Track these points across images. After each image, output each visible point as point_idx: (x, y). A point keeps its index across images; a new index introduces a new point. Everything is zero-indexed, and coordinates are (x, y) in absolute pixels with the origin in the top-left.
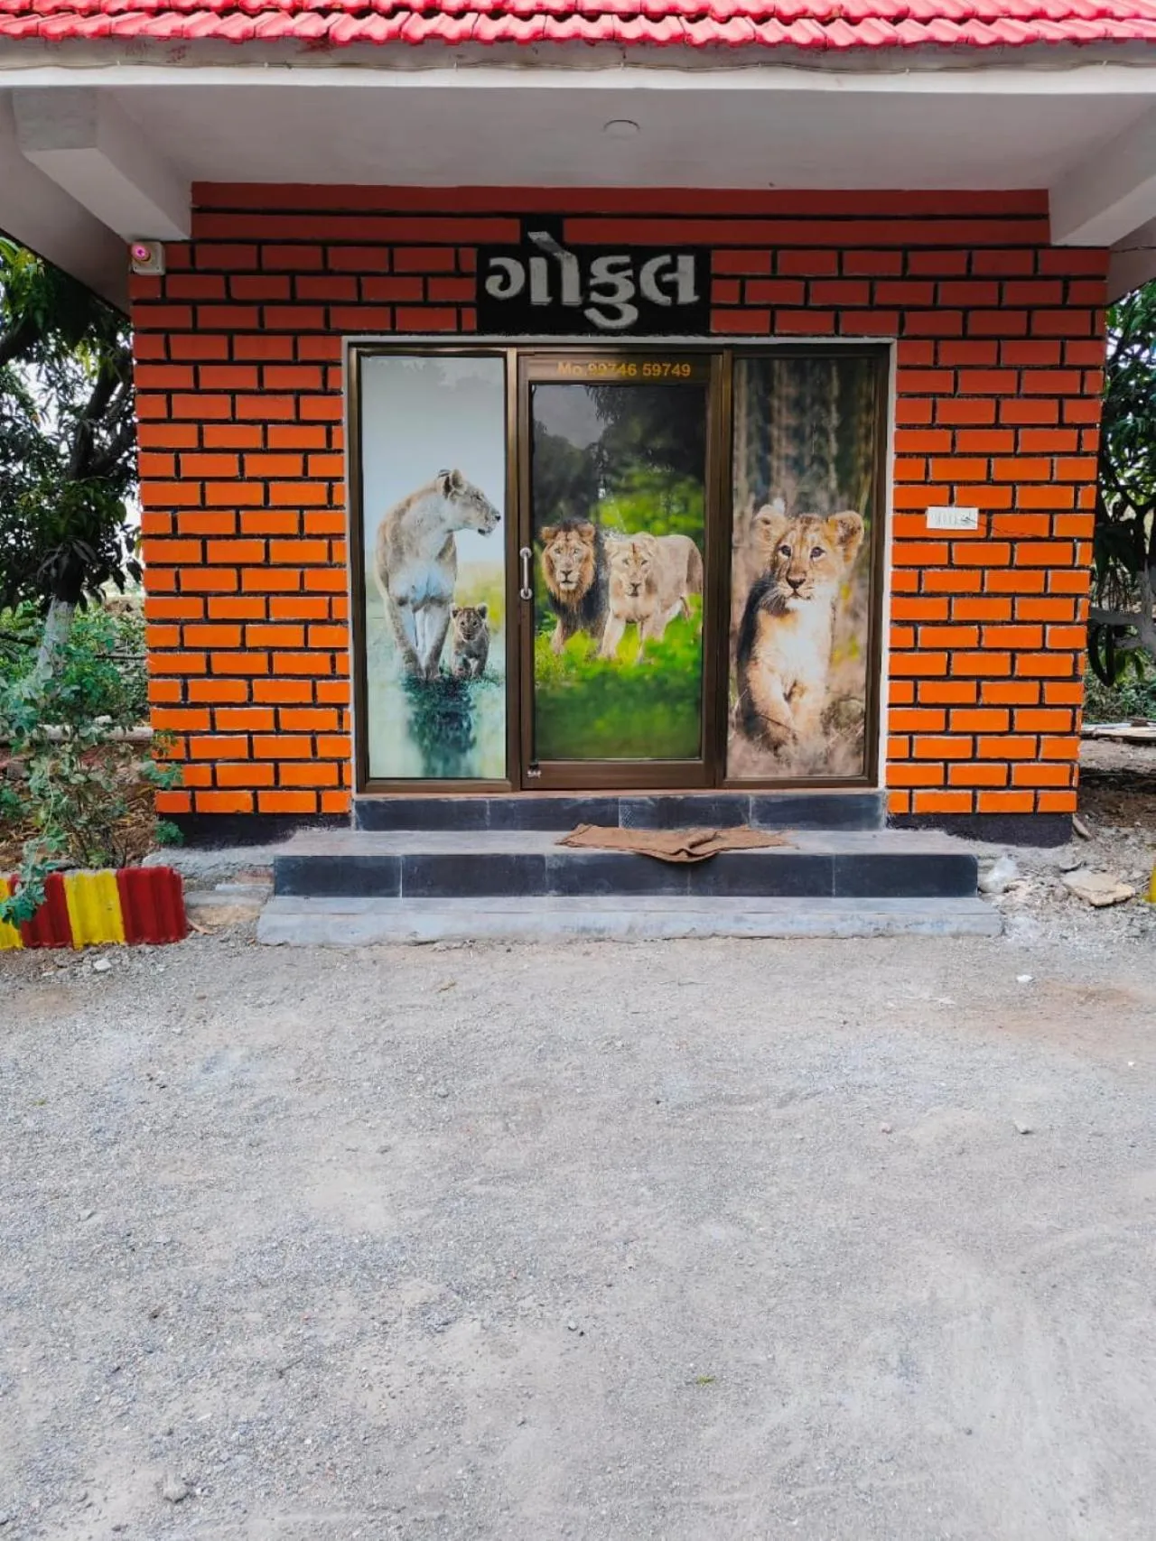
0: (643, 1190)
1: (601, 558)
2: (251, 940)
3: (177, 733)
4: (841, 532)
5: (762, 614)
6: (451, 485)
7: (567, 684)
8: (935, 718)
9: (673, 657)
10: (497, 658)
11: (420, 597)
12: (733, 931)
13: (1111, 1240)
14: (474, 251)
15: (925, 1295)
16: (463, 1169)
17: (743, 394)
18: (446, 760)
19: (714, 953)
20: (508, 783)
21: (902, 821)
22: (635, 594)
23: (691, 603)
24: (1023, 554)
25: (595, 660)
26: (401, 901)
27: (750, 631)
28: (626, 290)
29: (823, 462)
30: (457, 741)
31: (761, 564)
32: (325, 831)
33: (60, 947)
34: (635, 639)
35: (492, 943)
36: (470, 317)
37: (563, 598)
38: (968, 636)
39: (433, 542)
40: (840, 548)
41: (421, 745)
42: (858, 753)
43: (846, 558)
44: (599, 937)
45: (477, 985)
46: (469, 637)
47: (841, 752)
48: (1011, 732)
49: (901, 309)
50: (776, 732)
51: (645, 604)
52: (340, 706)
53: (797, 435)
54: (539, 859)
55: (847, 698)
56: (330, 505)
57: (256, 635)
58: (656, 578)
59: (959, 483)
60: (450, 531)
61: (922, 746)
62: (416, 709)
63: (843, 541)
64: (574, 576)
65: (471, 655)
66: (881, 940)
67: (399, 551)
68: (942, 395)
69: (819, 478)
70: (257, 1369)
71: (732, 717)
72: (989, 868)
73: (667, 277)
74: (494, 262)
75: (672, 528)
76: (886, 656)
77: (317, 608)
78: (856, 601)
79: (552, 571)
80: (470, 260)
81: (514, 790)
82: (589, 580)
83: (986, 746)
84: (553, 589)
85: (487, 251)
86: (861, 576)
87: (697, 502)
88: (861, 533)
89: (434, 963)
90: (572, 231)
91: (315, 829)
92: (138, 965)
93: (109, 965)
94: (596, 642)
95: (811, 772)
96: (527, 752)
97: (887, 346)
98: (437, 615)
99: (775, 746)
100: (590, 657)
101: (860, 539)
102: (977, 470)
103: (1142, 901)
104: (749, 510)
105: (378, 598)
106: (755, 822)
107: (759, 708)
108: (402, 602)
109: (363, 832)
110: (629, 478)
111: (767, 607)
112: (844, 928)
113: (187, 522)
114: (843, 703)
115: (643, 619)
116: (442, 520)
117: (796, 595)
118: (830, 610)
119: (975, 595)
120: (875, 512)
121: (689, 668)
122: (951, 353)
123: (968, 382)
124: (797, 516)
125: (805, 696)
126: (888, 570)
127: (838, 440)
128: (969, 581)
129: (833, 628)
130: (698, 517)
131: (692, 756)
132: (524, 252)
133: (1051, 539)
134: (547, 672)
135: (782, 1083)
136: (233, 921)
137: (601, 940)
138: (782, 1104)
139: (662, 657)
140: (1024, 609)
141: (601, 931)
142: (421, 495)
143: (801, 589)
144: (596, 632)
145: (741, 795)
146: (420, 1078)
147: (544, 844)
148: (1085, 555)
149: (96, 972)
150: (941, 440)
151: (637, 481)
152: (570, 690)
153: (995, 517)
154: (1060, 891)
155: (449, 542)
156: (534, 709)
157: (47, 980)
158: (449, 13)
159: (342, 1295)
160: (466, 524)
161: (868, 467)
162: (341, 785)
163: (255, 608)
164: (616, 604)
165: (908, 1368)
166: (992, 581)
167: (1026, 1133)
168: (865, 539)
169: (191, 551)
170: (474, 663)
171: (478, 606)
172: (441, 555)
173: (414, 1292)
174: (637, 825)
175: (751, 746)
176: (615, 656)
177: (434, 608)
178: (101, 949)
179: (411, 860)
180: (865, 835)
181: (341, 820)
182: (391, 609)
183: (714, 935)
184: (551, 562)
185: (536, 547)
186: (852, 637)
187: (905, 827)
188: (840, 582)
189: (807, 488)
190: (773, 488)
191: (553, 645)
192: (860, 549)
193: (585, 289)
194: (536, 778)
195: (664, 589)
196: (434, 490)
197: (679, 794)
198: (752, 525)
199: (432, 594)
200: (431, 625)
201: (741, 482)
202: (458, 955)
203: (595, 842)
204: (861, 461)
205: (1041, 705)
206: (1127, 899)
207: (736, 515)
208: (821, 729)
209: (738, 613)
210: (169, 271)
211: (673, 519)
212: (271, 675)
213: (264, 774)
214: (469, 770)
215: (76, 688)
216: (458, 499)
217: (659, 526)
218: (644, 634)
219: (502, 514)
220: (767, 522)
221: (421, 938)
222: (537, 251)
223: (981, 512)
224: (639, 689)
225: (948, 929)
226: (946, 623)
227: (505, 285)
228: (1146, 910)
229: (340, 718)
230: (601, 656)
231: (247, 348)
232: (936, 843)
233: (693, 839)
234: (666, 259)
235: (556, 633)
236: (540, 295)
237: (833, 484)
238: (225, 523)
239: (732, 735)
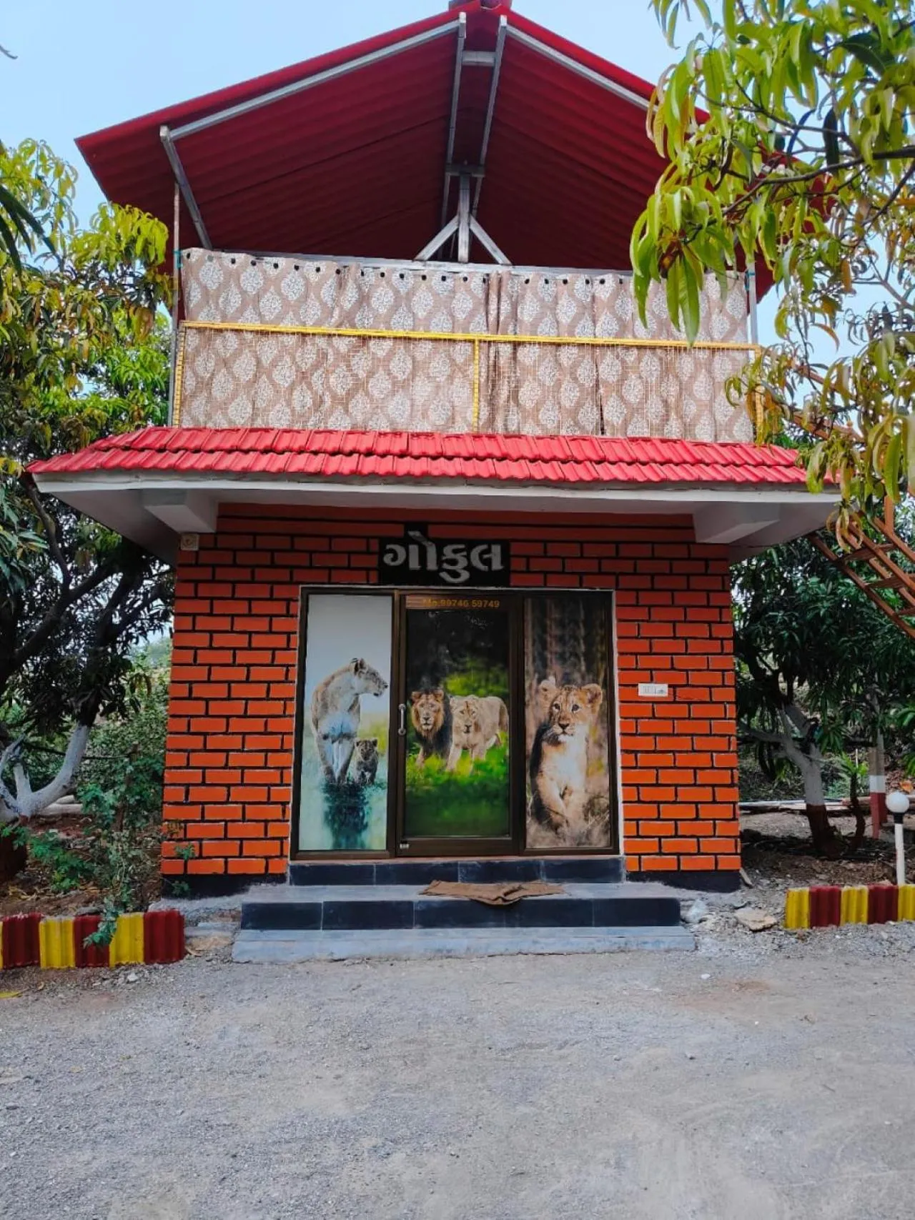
0: (485, 1091)
1: (448, 710)
2: (228, 960)
3: (181, 822)
4: (589, 696)
5: (544, 744)
6: (359, 667)
7: (426, 788)
8: (651, 810)
9: (491, 770)
10: (382, 772)
11: (336, 734)
12: (532, 950)
13: (727, 1108)
14: (376, 541)
15: (630, 1136)
16: (384, 1086)
17: (529, 617)
18: (348, 838)
19: (521, 963)
20: (387, 852)
21: (636, 876)
22: (468, 732)
23: (501, 736)
24: (696, 711)
25: (443, 773)
26: (321, 932)
27: (538, 755)
28: (463, 563)
29: (577, 656)
30: (356, 825)
31: (543, 714)
32: (270, 886)
33: (100, 967)
34: (468, 759)
35: (381, 959)
36: (374, 575)
37: (423, 734)
38: (668, 759)
39: (347, 700)
40: (589, 706)
41: (332, 828)
42: (606, 832)
43: (593, 711)
44: (449, 955)
45: (374, 986)
46: (366, 758)
47: (596, 831)
48: (697, 819)
49: (617, 575)
50: (556, 818)
51: (474, 738)
52: (284, 804)
53: (561, 640)
54: (410, 903)
55: (599, 796)
56: (287, 681)
57: (235, 759)
58: (480, 723)
59: (655, 669)
60: (357, 694)
61: (645, 828)
62: (330, 804)
63: (591, 701)
64: (432, 720)
65: (366, 769)
66: (623, 954)
67: (325, 706)
68: (643, 621)
69: (575, 665)
70: (296, 1176)
71: (529, 809)
72: (689, 907)
73: (486, 556)
74: (388, 547)
75: (489, 693)
76: (619, 772)
77: (274, 742)
78: (600, 736)
79: (418, 718)
80: (375, 546)
81: (391, 857)
82: (440, 723)
83: (684, 828)
84: (417, 727)
85: (384, 541)
86: (602, 721)
87: (504, 678)
88: (601, 697)
89: (346, 973)
90: (433, 531)
91: (263, 885)
92: (155, 977)
93: (136, 978)
94: (444, 761)
95: (578, 844)
96: (400, 833)
97: (611, 593)
98: (347, 744)
99: (555, 827)
100: (441, 771)
101: (600, 700)
102: (665, 662)
103: (781, 927)
104: (535, 682)
105: (311, 735)
106: (545, 879)
107: (545, 802)
108: (325, 737)
109: (294, 886)
110: (464, 663)
111: (548, 741)
112: (599, 946)
113: (198, 691)
114: (596, 801)
115: (474, 746)
116: (352, 688)
117: (564, 733)
118: (585, 742)
119: (668, 735)
120: (608, 685)
121: (501, 778)
122: (645, 598)
123: (657, 614)
124: (563, 686)
125: (572, 797)
126: (618, 720)
127: (585, 643)
128: (666, 727)
129: (587, 753)
130: (505, 687)
131: (503, 834)
132: (405, 542)
133: (711, 702)
134: (414, 780)
135: (561, 1037)
136: (213, 947)
137: (451, 957)
138: (561, 1047)
139: (485, 770)
140: (699, 743)
141: (449, 951)
142: (340, 673)
143: (567, 729)
144: (444, 753)
145: (534, 861)
146: (350, 1040)
147: (411, 894)
148: (732, 711)
149: (128, 982)
150: (643, 646)
151: (469, 665)
152: (428, 792)
153: (678, 689)
154: (732, 921)
155: (356, 701)
156: (405, 804)
157: (95, 989)
158: (379, 455)
159: (331, 1144)
160: (366, 690)
161: (602, 659)
162: (282, 856)
163: (236, 742)
164: (456, 738)
165: (619, 1165)
166: (679, 727)
167: (691, 1058)
168: (604, 700)
169: (199, 707)
170: (368, 775)
171: (372, 739)
172: (351, 708)
173: (367, 1143)
174: (470, 881)
175: (541, 828)
176: (456, 770)
177: (345, 741)
178: (130, 966)
179: (329, 905)
180: (613, 885)
181: (280, 879)
182: (318, 741)
183: (520, 953)
184: (417, 713)
185: (408, 703)
186: (600, 759)
187: (638, 880)
188: (590, 726)
189: (568, 671)
190: (548, 671)
191: (417, 763)
192: (601, 706)
193: (440, 562)
194: (405, 849)
195: (485, 729)
196: (348, 670)
197: (496, 859)
198: (537, 691)
199: (344, 732)
200: (343, 750)
201: (529, 666)
202: (360, 968)
203: (445, 892)
204: (599, 655)
205: (714, 802)
206: (772, 926)
207: (527, 685)
208: (583, 817)
209: (530, 743)
210: (201, 548)
211: (490, 688)
212: (242, 784)
213: (233, 848)
214: (362, 845)
215: (138, 798)
216: (363, 676)
217: (482, 691)
218: (473, 756)
219: (389, 684)
220: (545, 690)
221: (336, 957)
222: (413, 541)
223: (670, 686)
224: (471, 791)
225: (662, 946)
226: (654, 752)
227: (395, 559)
228: (782, 933)
229: (284, 812)
230: (447, 770)
231: (242, 591)
232: (656, 890)
233: (505, 890)
234: (484, 547)
235: (420, 756)
236: (414, 564)
237: (583, 668)
238: (222, 691)
239: (529, 820)
